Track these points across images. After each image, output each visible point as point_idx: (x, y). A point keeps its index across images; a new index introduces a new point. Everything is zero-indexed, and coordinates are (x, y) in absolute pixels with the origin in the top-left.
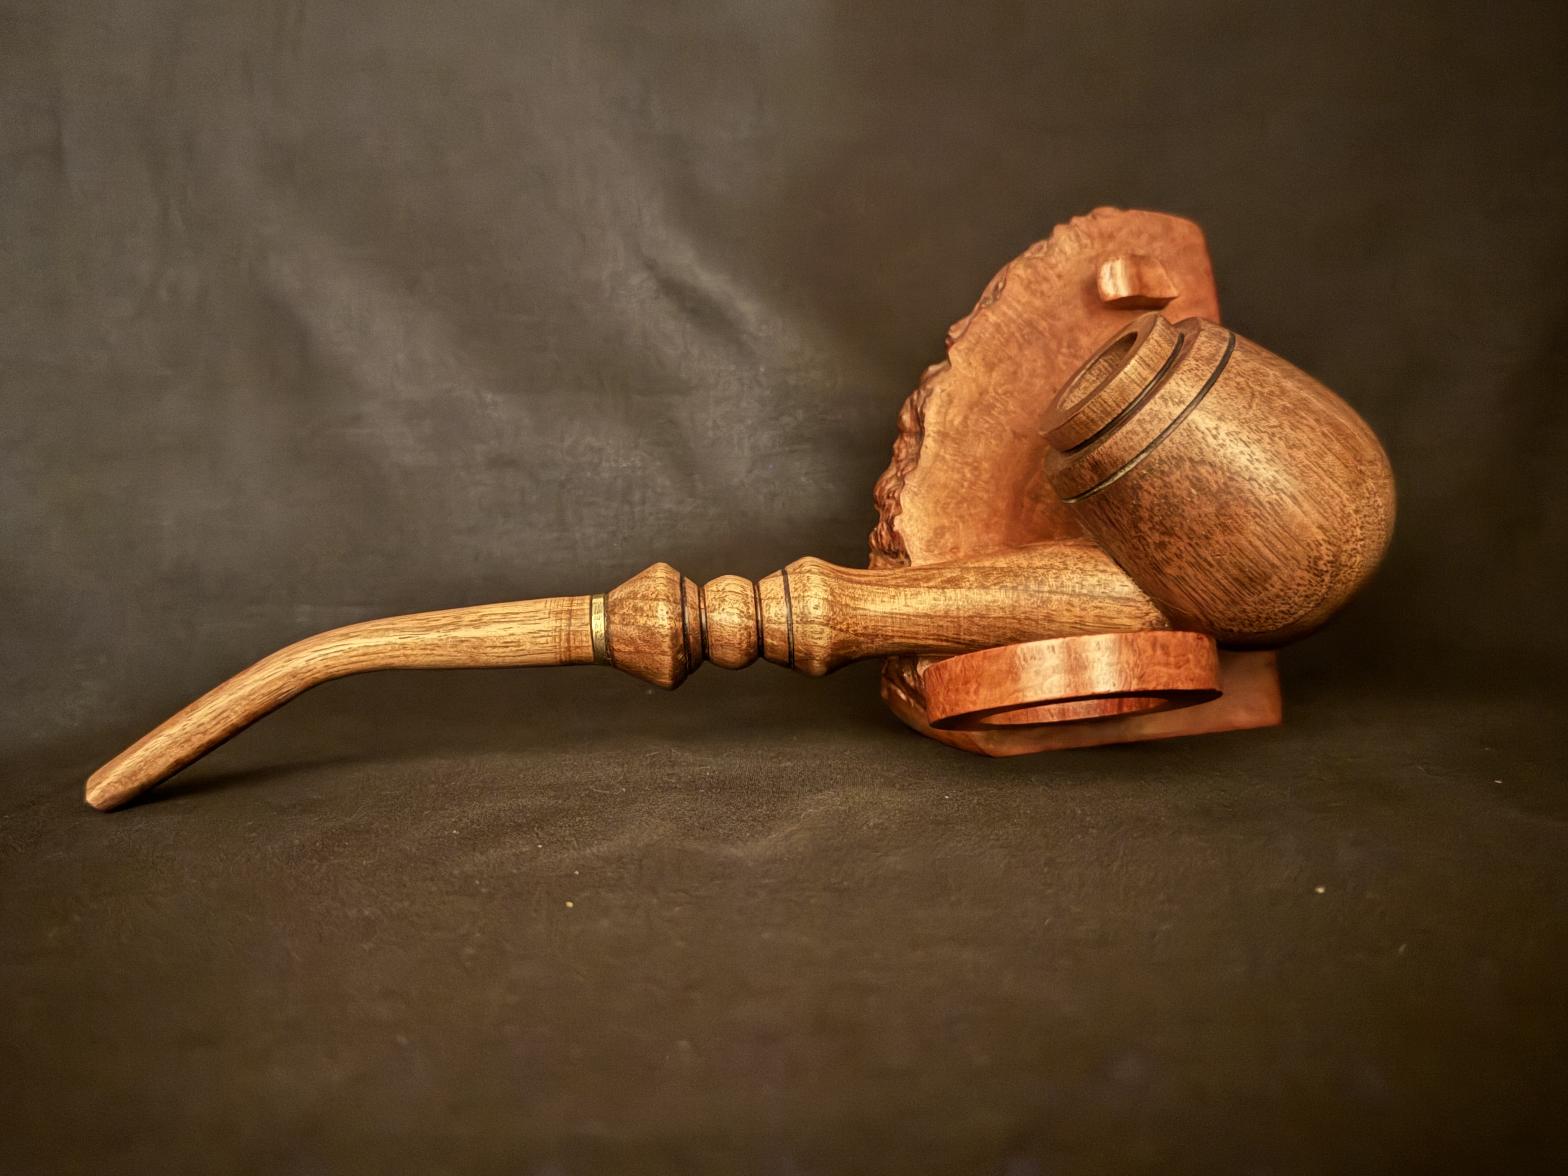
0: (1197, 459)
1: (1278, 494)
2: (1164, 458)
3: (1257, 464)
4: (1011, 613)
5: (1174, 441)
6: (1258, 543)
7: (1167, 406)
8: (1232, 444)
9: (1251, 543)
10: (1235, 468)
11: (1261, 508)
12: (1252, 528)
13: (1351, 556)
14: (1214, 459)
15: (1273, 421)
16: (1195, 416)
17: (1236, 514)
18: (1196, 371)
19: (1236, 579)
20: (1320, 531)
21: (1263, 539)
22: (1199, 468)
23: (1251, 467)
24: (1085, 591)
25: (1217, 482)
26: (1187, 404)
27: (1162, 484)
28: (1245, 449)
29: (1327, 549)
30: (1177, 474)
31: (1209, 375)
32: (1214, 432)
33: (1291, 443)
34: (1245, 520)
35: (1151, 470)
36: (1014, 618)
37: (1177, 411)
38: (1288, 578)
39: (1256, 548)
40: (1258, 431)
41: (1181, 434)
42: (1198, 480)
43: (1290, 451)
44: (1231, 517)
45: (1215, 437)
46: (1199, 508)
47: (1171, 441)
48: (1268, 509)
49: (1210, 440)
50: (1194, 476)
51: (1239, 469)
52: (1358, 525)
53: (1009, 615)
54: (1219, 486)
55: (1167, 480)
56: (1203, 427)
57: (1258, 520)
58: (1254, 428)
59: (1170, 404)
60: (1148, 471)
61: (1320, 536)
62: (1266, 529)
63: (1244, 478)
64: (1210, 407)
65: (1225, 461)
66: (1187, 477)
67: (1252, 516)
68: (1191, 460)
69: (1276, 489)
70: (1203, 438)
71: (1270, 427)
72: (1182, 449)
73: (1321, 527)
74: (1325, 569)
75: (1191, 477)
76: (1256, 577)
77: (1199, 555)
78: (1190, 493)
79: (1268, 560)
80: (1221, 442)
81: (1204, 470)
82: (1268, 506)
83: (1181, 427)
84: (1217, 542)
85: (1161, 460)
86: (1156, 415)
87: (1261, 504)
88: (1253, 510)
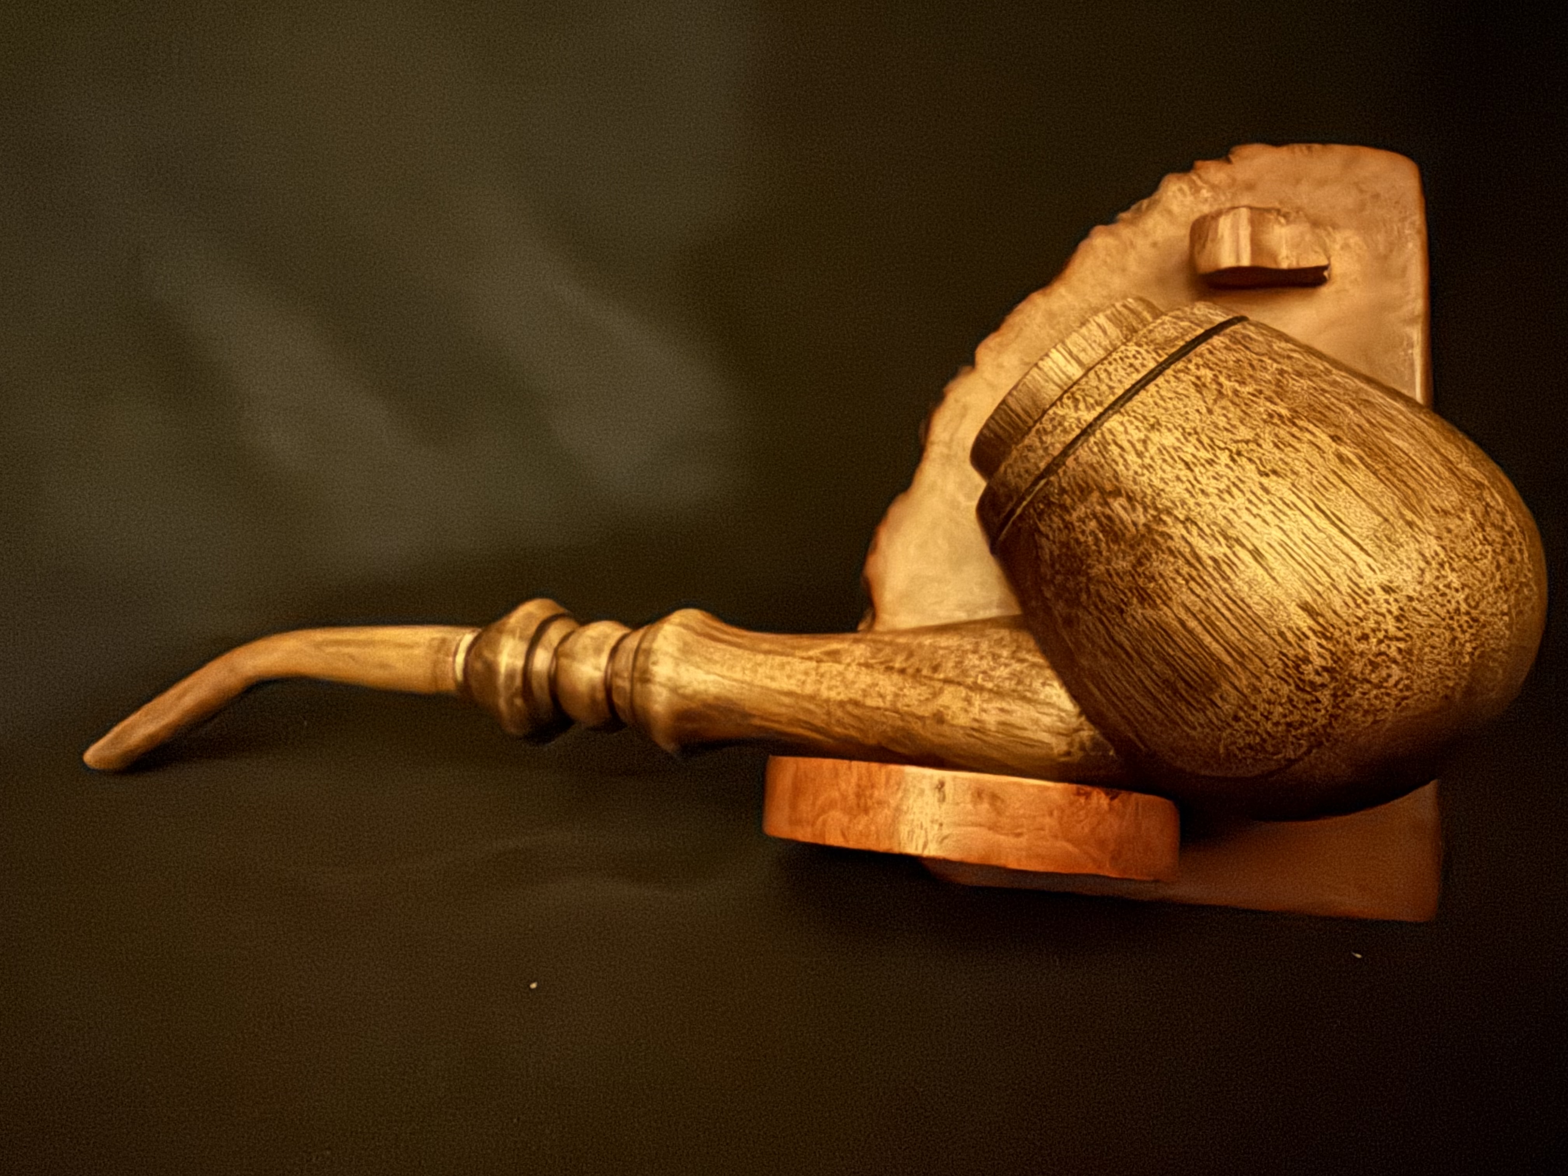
0: (1108, 487)
1: (1230, 547)
2: (1064, 485)
3: (1202, 499)
4: (894, 703)
5: (1080, 460)
6: (1192, 624)
7: (1077, 408)
8: (1165, 466)
9: (1182, 623)
10: (1163, 502)
11: (1199, 567)
12: (1184, 597)
13: (1375, 666)
14: (1135, 487)
15: (1244, 433)
16: (1113, 423)
17: (1161, 575)
18: (1132, 361)
19: (1166, 681)
20: (1304, 615)
21: (1201, 617)
22: (1110, 500)
23: (1191, 502)
24: (990, 685)
25: (1135, 524)
26: (1106, 405)
27: (1062, 526)
28: (1184, 473)
29: (1319, 645)
30: (1081, 510)
31: (1152, 365)
32: (1139, 446)
33: (1269, 467)
34: (1171, 583)
35: (1049, 504)
36: (897, 711)
37: (1089, 417)
38: (1247, 687)
39: (1190, 632)
40: (1213, 446)
41: (1091, 449)
42: (1109, 518)
43: (1264, 480)
44: (1152, 578)
45: (1140, 455)
46: (1109, 563)
47: (1076, 459)
48: (1210, 569)
49: (1131, 457)
50: (1103, 514)
51: (1169, 504)
52: (1390, 612)
53: (888, 705)
54: (1137, 530)
55: (1067, 518)
56: (1122, 440)
57: (1192, 584)
58: (1206, 440)
59: (1082, 405)
60: (1045, 505)
61: (1303, 622)
62: (1207, 601)
63: (1177, 518)
64: (1140, 411)
65: (1149, 491)
66: (1095, 516)
67: (1184, 579)
68: (1102, 490)
69: (1226, 537)
70: (1122, 456)
71: (1236, 442)
72: (1091, 472)
73: (1305, 607)
74: (1318, 680)
75: (1099, 515)
76: (1195, 682)
77: (1112, 638)
78: (1097, 540)
79: (1212, 655)
80: (1148, 461)
81: (1118, 505)
82: (1210, 562)
83: (1092, 440)
84: (1134, 617)
85: (1063, 491)
86: (1060, 424)
87: (1198, 559)
88: (1185, 570)
